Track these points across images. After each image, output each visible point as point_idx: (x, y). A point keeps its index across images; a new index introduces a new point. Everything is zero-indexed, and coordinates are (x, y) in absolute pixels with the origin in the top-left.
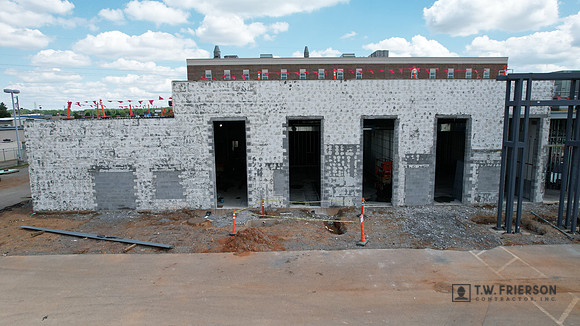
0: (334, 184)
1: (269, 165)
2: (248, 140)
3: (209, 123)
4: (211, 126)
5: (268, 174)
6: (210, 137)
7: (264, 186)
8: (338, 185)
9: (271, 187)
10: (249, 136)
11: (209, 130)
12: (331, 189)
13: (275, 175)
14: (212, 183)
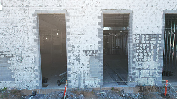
0: (140, 67)
1: (86, 51)
2: (68, 30)
3: (34, 15)
4: (35, 18)
5: (85, 59)
6: (34, 28)
7: (82, 70)
8: (143, 69)
9: (87, 70)
10: (69, 27)
11: (34, 21)
12: (137, 72)
13: (90, 61)
14: (37, 67)
